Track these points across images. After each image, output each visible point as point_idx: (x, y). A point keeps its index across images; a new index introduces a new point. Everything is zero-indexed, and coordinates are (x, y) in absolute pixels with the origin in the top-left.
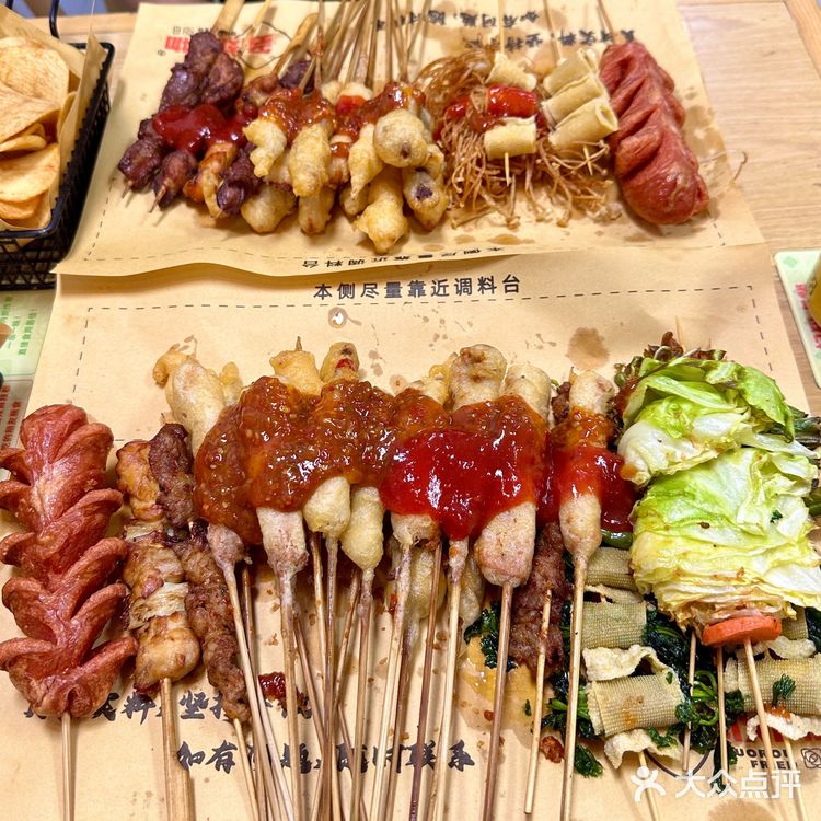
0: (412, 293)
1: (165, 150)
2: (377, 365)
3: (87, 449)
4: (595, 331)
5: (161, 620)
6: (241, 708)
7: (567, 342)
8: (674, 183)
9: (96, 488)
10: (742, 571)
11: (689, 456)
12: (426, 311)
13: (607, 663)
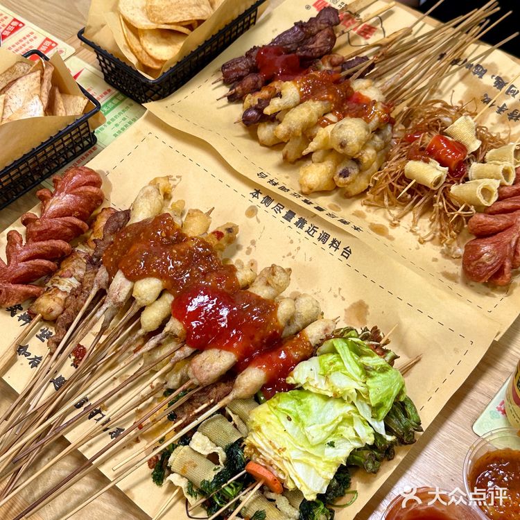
0: (297, 224)
1: (254, 70)
2: (251, 249)
3: (85, 197)
4: (367, 307)
5: (57, 290)
6: (54, 345)
7: (351, 303)
8: (480, 256)
9: (78, 217)
10: (284, 450)
11: (319, 387)
12: (295, 237)
13: (200, 443)
